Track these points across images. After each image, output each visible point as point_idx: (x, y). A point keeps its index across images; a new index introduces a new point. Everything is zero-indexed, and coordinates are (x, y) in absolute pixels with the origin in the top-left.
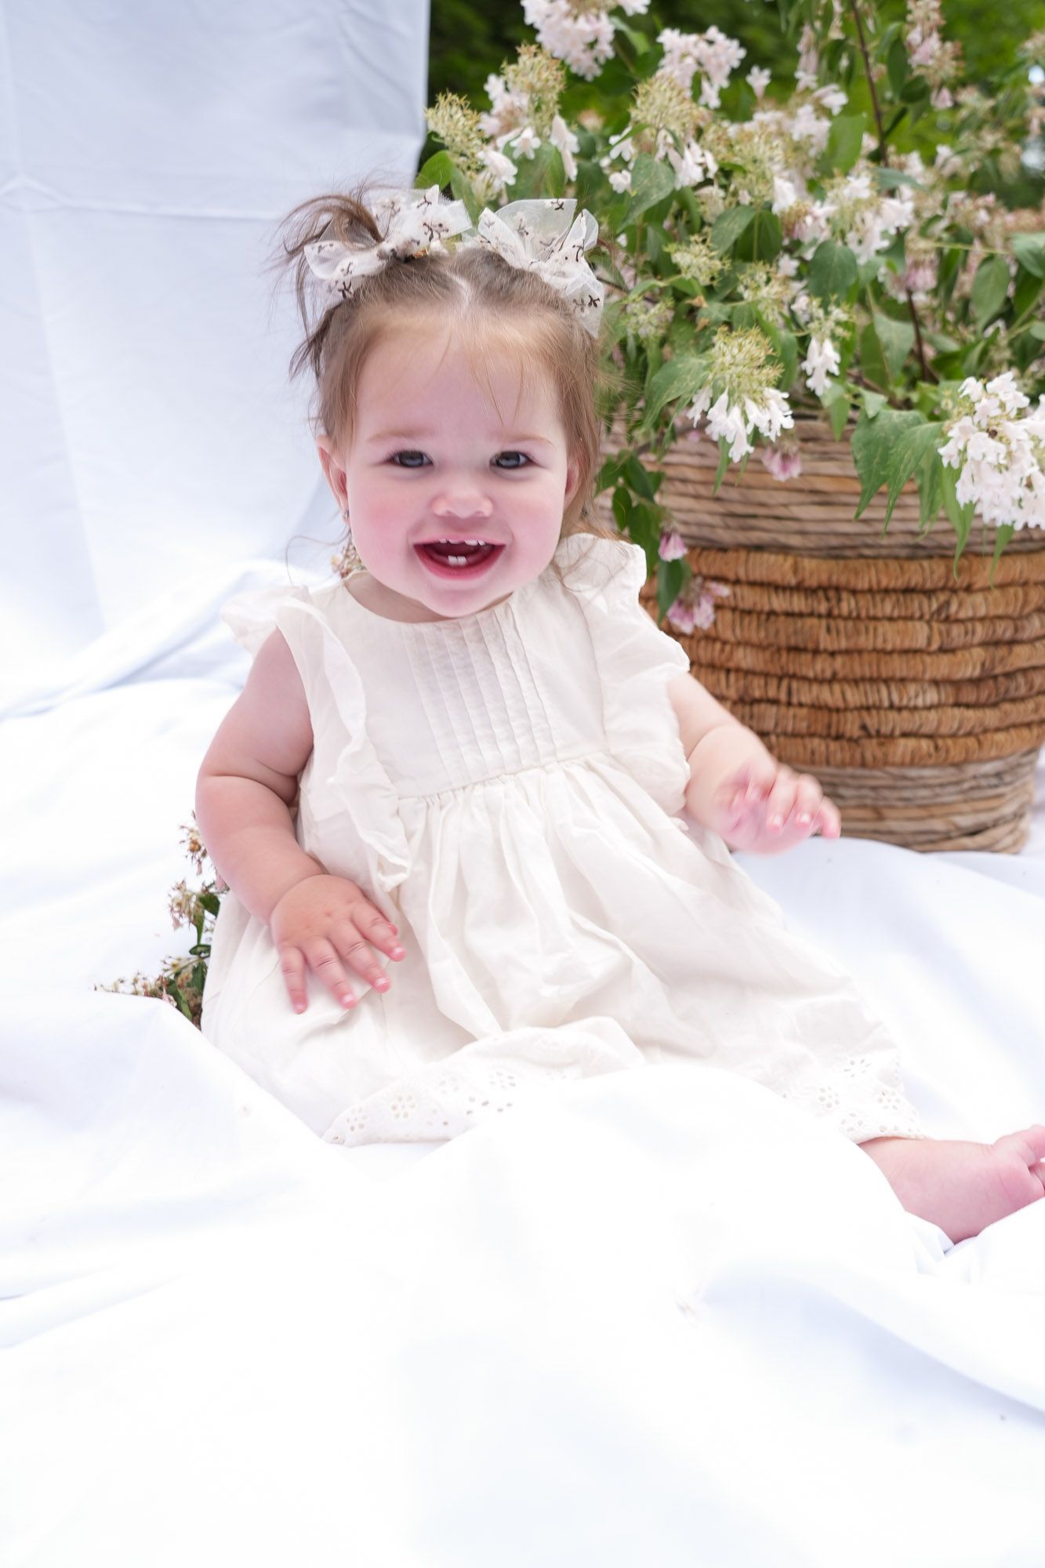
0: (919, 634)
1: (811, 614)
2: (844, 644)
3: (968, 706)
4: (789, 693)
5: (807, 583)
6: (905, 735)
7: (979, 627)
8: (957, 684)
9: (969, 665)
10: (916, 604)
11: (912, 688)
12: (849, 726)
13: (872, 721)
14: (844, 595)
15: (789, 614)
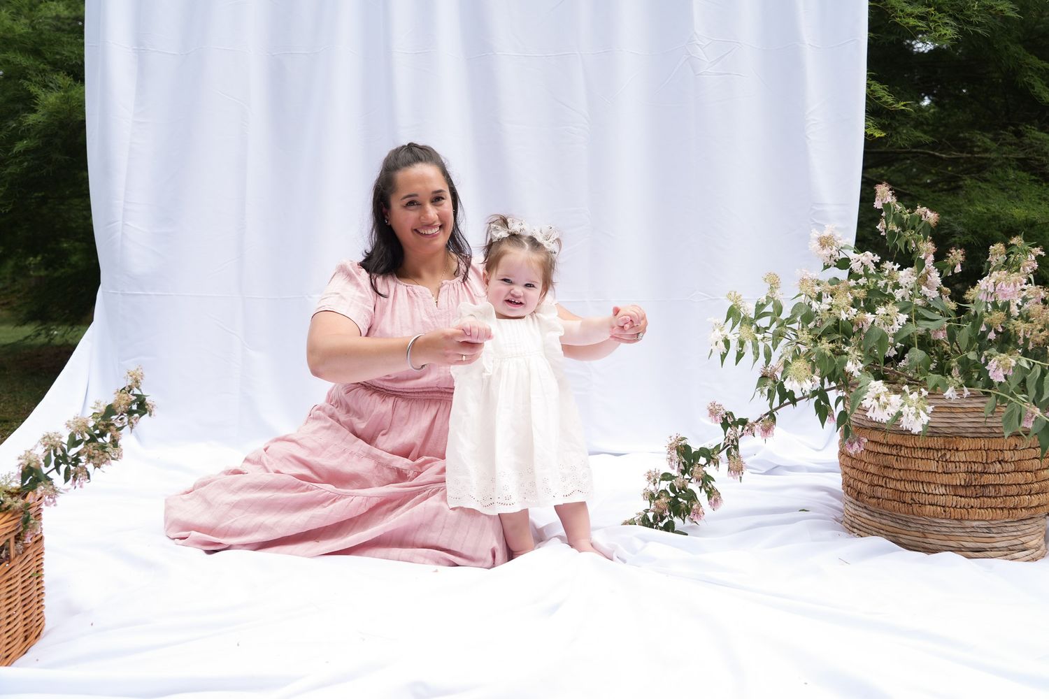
0: (933, 466)
1: (892, 455)
2: (903, 467)
3: (961, 496)
4: (886, 483)
5: (890, 443)
6: (930, 504)
7: (962, 465)
8: (955, 487)
9: (959, 479)
10: (932, 453)
11: (933, 486)
12: (907, 498)
13: (916, 497)
14: (903, 448)
15: (884, 454)
